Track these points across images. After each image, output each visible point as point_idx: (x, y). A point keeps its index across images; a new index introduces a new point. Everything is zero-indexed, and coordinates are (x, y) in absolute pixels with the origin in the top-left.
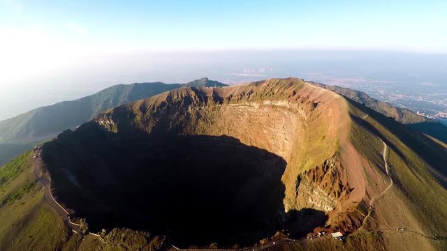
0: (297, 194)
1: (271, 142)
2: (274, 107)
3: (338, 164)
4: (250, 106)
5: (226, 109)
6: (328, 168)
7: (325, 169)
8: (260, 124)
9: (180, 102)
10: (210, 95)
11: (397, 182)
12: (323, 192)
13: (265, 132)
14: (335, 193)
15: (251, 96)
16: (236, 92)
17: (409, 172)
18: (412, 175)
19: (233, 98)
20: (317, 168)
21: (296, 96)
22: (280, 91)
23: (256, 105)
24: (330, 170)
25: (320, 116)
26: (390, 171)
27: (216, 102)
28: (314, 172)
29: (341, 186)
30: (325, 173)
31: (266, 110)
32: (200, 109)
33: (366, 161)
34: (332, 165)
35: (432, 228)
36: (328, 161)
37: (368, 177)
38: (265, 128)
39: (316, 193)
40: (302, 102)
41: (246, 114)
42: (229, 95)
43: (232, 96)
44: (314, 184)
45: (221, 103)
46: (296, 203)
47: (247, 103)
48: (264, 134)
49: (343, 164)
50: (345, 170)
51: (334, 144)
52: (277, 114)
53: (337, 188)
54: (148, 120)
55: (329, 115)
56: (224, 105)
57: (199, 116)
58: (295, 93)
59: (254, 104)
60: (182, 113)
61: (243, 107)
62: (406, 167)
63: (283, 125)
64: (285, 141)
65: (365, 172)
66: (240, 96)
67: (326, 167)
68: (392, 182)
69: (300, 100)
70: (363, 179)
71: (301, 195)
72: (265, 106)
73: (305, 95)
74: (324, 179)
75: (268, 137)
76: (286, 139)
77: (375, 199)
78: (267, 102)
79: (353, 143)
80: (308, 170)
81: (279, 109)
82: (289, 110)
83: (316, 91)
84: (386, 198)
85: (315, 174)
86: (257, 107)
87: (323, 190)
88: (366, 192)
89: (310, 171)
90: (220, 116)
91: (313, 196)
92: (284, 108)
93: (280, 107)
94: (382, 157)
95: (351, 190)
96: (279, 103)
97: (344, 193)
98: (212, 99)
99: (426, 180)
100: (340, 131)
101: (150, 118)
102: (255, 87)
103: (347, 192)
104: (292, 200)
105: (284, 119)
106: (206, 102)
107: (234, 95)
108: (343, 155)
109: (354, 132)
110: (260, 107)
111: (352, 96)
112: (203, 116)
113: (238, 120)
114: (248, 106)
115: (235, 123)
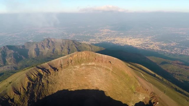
1: (90, 81)
2: (87, 66)
5: (61, 73)
9: (37, 79)
10: (49, 68)
13: (86, 78)
15: (72, 62)
19: (63, 66)
23: (78, 67)
27: (55, 71)
31: (83, 68)
32: (48, 78)
38: (85, 76)
41: (73, 72)
42: (59, 65)
45: (58, 70)
52: (90, 69)
54: (24, 98)
56: (60, 71)
57: (48, 82)
59: (76, 66)
60: (40, 85)
61: (71, 69)
66: (67, 64)
69: (100, 61)
72: (83, 66)
75: (88, 79)
76: (97, 78)
78: (83, 64)
81: (90, 67)
82: (96, 66)
90: (59, 78)
92: (94, 66)
93: (90, 65)
101: (25, 96)
105: (95, 70)
106: (50, 73)
110: (80, 67)
111: (71, 43)
112: (50, 81)
113: (69, 76)
114: (73, 68)
115: (68, 78)
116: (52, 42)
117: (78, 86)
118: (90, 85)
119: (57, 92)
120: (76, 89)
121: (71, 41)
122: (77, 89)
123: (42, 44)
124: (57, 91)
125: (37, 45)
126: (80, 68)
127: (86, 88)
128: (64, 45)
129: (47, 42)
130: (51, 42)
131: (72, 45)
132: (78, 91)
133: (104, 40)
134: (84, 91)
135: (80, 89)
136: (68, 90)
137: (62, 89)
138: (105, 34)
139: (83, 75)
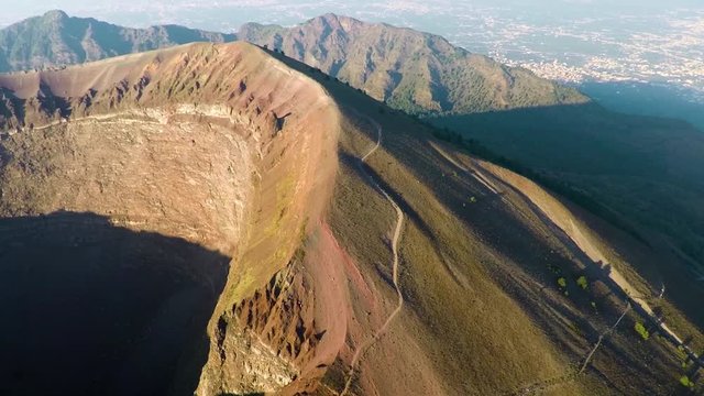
0: (223, 356)
1: (209, 204)
2: (202, 120)
3: (298, 279)
4: (148, 119)
5: (84, 128)
6: (278, 292)
7: (272, 296)
8: (176, 162)
11: (411, 298)
12: (269, 347)
13: (192, 182)
14: (289, 348)
15: (146, 90)
16: (106, 81)
17: (441, 269)
18: (446, 274)
19: (98, 98)
20: (257, 295)
21: (247, 93)
22: (213, 80)
23: (159, 115)
24: (281, 297)
25: (286, 153)
26: (401, 275)
27: (51, 113)
28: (251, 304)
29: (300, 331)
30: (273, 303)
31: (186, 127)
33: (353, 262)
34: (287, 283)
35: (468, 387)
36: (278, 277)
37: (355, 298)
38: (190, 173)
39: (257, 352)
40: (259, 112)
41: (139, 139)
42: (85, 90)
43: (93, 92)
44: (252, 333)
45: (66, 113)
46: (222, 377)
47: (136, 112)
48: (188, 186)
49: (309, 276)
50: (311, 292)
51: (298, 230)
52: (211, 138)
53: (292, 338)
55: (303, 151)
56: (76, 118)
58: (243, 87)
59: (155, 113)
61: (129, 122)
62: (436, 258)
63: (228, 165)
64: (237, 202)
65: (351, 289)
66: (115, 94)
67: (274, 289)
68: (401, 300)
69: (253, 105)
70: (344, 308)
71: (230, 357)
72: (182, 117)
73: (264, 93)
74: (270, 319)
75: (200, 194)
76: (238, 198)
77: (363, 349)
78: (185, 108)
79: (334, 225)
80: (239, 304)
81: (213, 126)
82: (235, 128)
83: (288, 82)
84: (385, 340)
85: (254, 309)
86: (163, 121)
87: (268, 344)
88: (348, 336)
89: (243, 303)
90: (68, 150)
91: (252, 359)
92: (224, 122)
93: (215, 120)
94: (389, 246)
95: (319, 337)
96: (214, 111)
97: (306, 345)
98: (37, 104)
99: (472, 279)
100: (312, 194)
102: (154, 67)
103: (310, 343)
104: (215, 371)
105: (227, 152)
106: (20, 116)
107: (102, 89)
108: (311, 256)
109: (340, 195)
110: (172, 120)
111: (417, 48)
112: (17, 155)
113: (122, 155)
114: (141, 117)
115: (114, 163)
116: (341, 33)
117: (160, 214)
118: (211, 223)
119: (54, 213)
120: (145, 228)
121: (417, 39)
122: (150, 227)
123: (297, 36)
124: (54, 208)
125: (281, 40)
126: (169, 122)
127: (192, 235)
128: (382, 55)
129: (320, 29)
130: (334, 33)
131: (417, 57)
132: (155, 239)
133: (668, 73)
134: (180, 245)
135: (165, 229)
136: (109, 218)
137: (80, 209)
138: (685, 42)
139: (180, 164)
